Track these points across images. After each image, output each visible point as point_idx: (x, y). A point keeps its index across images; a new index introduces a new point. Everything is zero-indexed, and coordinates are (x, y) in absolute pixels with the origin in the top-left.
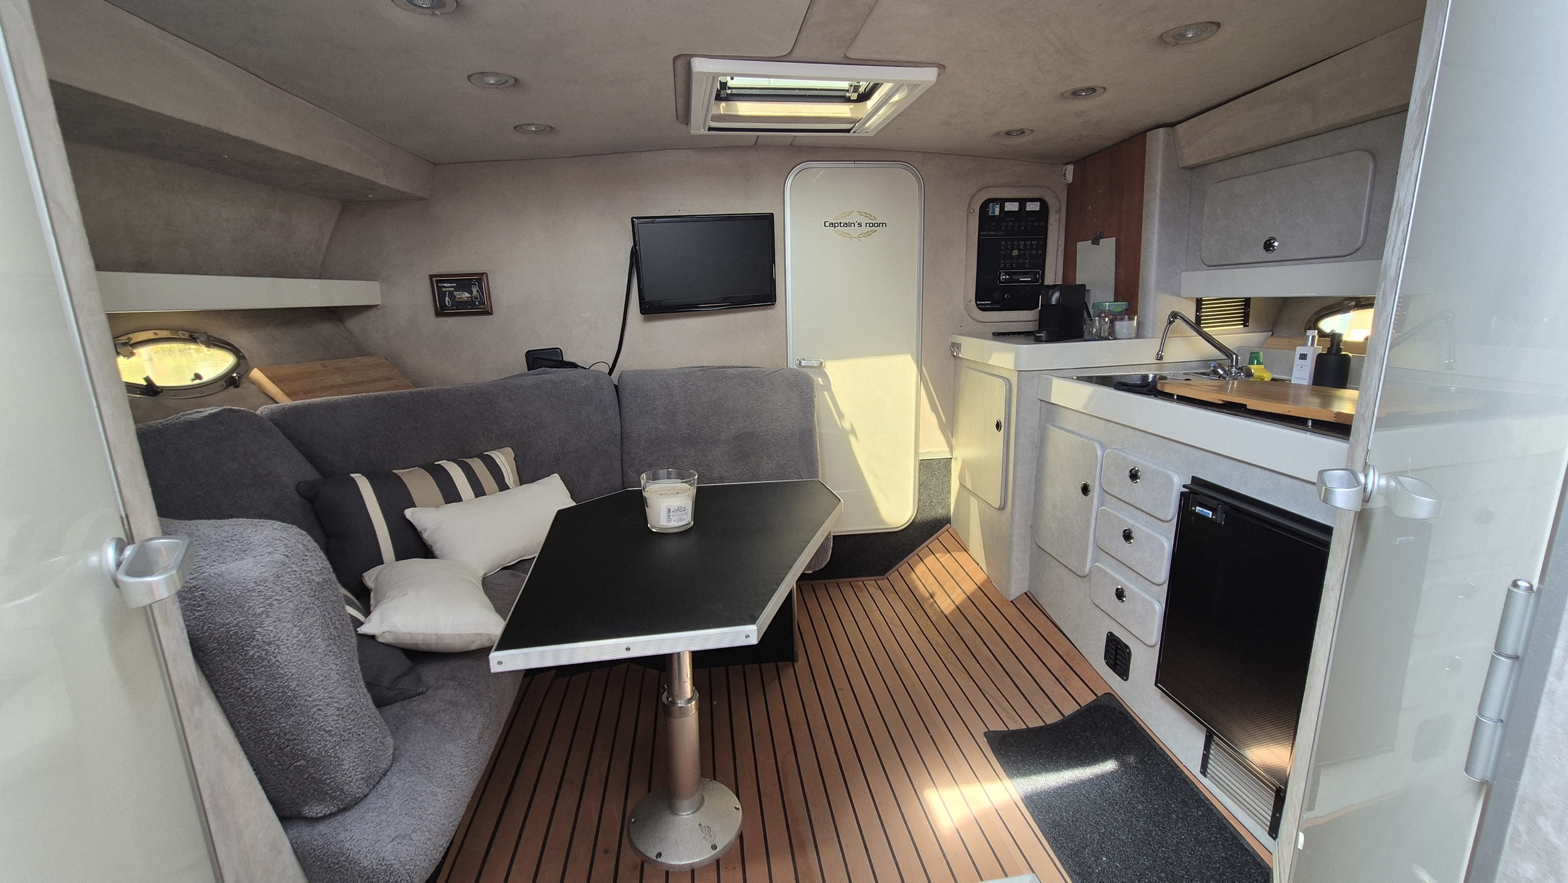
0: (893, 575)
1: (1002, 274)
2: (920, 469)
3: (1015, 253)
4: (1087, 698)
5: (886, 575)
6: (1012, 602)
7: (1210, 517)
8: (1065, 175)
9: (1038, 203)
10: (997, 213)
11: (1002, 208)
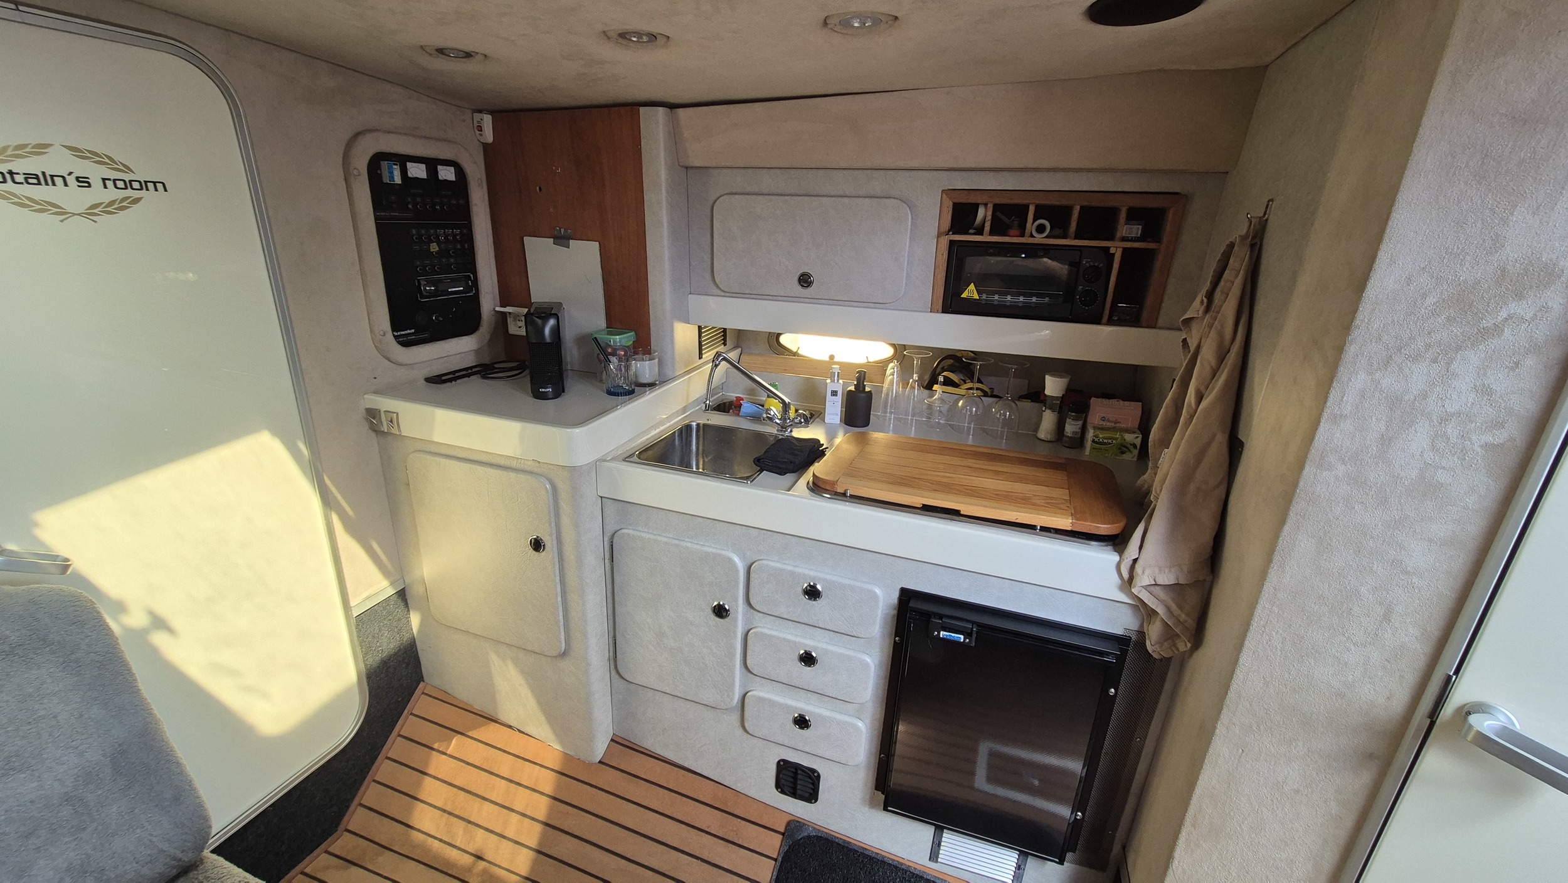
0: (357, 818)
1: (423, 283)
2: (359, 631)
3: (434, 247)
4: (773, 844)
5: (342, 827)
6: (600, 762)
7: (962, 641)
8: (480, 129)
9: (452, 169)
10: (398, 180)
11: (404, 172)
